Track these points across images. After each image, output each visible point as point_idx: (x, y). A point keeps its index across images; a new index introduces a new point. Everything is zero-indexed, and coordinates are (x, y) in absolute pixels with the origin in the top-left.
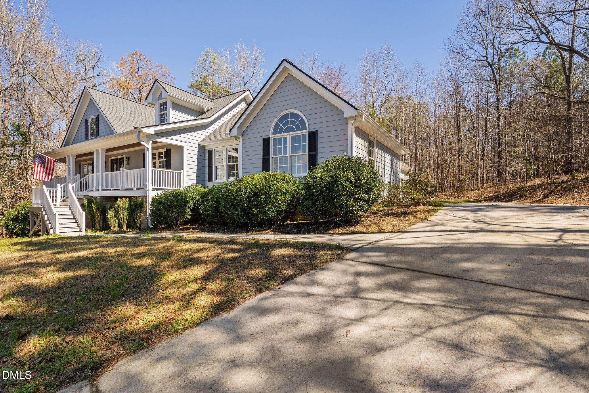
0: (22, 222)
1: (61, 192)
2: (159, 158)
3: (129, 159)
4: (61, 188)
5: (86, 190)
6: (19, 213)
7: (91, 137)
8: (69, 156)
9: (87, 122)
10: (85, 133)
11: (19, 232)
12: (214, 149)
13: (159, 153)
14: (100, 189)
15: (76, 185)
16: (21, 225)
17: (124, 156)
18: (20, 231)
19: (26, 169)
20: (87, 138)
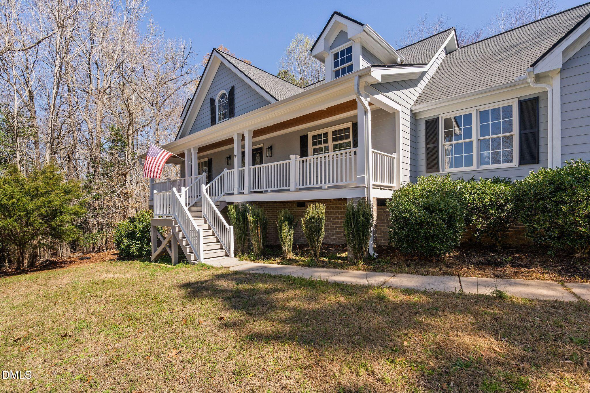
0: (141, 239)
1: (186, 198)
2: (334, 140)
3: (271, 148)
4: (186, 191)
5: (221, 193)
6: (136, 228)
7: (219, 121)
8: (189, 150)
9: (213, 101)
10: (209, 117)
11: (136, 253)
12: (440, 117)
13: (334, 133)
14: (246, 190)
15: (189, 189)
16: (138, 244)
17: (262, 145)
18: (137, 251)
19: (125, 175)
20: (213, 122)
